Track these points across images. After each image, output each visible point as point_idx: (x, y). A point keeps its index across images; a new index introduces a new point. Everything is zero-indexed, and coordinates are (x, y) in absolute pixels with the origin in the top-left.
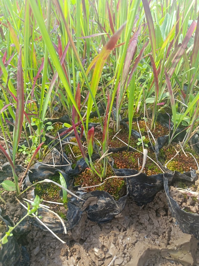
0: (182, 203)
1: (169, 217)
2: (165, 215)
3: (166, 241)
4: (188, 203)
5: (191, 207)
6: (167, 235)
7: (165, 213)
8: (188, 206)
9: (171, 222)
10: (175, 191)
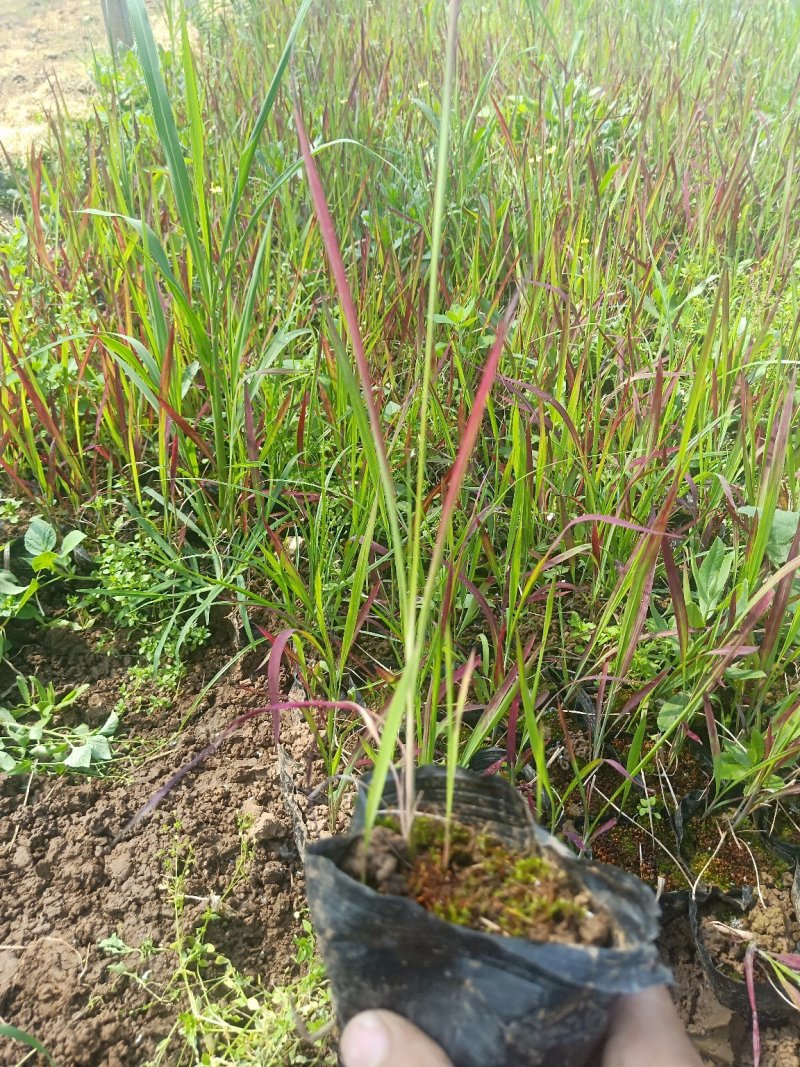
0: (719, 954)
1: (696, 966)
2: (688, 962)
3: (686, 1016)
4: (732, 955)
5: (735, 963)
6: (689, 1003)
7: (687, 957)
8: (730, 962)
9: (700, 977)
10: (709, 929)
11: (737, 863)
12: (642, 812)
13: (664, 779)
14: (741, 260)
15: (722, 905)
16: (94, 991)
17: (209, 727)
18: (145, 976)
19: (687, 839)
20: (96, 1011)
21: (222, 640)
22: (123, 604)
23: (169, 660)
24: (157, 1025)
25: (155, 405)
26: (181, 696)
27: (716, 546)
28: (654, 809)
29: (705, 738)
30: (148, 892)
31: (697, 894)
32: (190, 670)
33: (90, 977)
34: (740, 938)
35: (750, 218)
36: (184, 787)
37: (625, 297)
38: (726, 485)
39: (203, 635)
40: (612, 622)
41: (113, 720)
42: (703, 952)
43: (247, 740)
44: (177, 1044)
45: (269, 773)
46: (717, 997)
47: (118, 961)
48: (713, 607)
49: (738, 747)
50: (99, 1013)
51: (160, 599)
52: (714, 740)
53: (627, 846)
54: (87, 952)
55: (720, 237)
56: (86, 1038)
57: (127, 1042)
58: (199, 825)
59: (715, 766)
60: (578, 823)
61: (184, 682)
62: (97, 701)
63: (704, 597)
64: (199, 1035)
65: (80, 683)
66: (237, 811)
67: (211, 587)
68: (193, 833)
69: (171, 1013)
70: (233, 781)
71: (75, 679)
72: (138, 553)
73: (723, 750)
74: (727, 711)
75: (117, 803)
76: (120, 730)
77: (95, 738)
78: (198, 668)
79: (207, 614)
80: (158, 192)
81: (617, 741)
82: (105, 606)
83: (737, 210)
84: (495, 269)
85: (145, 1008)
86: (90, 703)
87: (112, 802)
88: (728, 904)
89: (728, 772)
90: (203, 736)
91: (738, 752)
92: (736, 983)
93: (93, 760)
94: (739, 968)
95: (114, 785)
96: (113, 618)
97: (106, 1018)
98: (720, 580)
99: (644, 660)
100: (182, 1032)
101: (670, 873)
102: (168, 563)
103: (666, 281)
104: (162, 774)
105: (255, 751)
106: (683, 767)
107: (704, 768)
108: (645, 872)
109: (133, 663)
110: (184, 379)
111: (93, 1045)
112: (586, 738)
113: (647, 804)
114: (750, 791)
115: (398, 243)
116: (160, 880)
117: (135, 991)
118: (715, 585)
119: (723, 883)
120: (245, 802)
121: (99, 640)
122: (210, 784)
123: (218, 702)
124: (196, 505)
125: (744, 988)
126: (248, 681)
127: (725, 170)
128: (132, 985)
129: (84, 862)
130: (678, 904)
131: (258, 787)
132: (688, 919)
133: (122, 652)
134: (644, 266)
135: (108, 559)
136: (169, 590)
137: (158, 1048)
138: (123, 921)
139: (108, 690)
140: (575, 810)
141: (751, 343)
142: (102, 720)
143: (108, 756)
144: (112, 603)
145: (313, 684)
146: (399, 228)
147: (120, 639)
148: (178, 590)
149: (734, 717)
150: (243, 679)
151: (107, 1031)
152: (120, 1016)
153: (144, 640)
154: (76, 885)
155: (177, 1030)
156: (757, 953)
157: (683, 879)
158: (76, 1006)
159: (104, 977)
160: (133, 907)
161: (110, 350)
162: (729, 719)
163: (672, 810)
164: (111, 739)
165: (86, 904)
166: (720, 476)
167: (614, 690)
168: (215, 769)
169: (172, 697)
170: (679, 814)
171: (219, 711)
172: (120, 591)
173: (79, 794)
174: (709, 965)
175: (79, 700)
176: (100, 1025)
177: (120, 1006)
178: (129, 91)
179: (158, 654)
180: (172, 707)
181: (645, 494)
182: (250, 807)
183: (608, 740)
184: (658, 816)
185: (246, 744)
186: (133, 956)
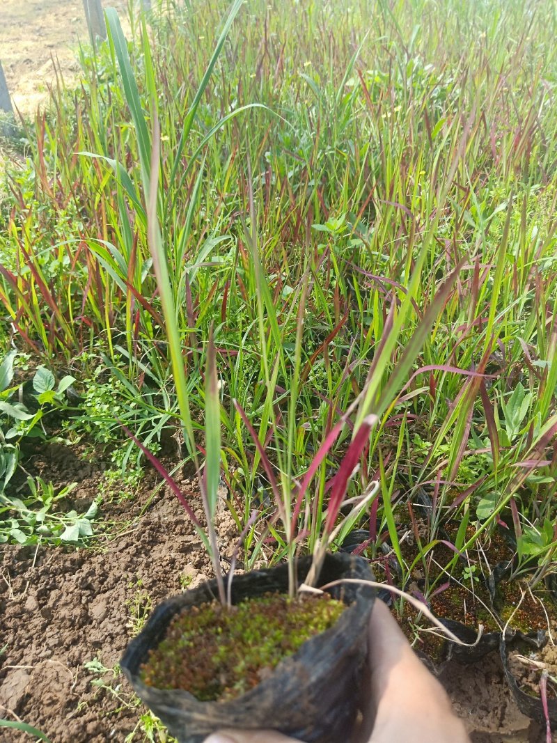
0: (522, 678)
1: (504, 685)
2: (498, 683)
3: (497, 722)
4: (530, 679)
5: (533, 685)
6: (500, 712)
7: (498, 680)
8: (530, 684)
9: (507, 693)
10: (514, 660)
11: (533, 614)
12: (466, 577)
13: (481, 553)
14: (533, 184)
15: (523, 643)
16: (81, 698)
17: (160, 513)
18: (117, 689)
19: (498, 596)
20: (83, 713)
21: (169, 452)
22: (101, 427)
23: (132, 466)
24: (126, 723)
25: (123, 287)
26: (141, 491)
27: (518, 389)
28: (475, 574)
29: (511, 525)
30: (118, 629)
31: (506, 636)
32: (147, 473)
33: (79, 688)
34: (536, 667)
35: (539, 155)
36: (143, 555)
37: (450, 212)
38: (524, 345)
39: (156, 448)
40: (444, 442)
41: (93, 507)
42: (510, 676)
43: (187, 523)
44: (139, 736)
45: (202, 546)
46: (520, 708)
47: (98, 678)
48: (516, 432)
49: (535, 531)
50: (85, 714)
51: (127, 424)
52: (517, 527)
53: (455, 600)
54: (76, 670)
55: (518, 169)
56: (76, 731)
57: (105, 735)
58: (154, 582)
59: (518, 545)
60: (421, 584)
61: (143, 481)
62: (83, 494)
63: (510, 425)
64: (155, 730)
65: (71, 482)
66: (180, 573)
67: (161, 415)
68: (150, 588)
69: (135, 714)
70: (177, 551)
71: (67, 478)
72: (111, 392)
73: (523, 532)
74: (526, 505)
75: (98, 566)
76: (99, 515)
77: (81, 520)
78: (152, 471)
79: (159, 434)
80: (124, 140)
81: (448, 526)
82: (88, 428)
83: (530, 149)
84: (359, 193)
85: (117, 711)
86: (78, 496)
87: (93, 565)
88: (527, 643)
89: (528, 549)
90: (156, 520)
91: (534, 534)
92: (534, 700)
93: (80, 536)
94: (536, 688)
95: (94, 554)
96: (94, 436)
97: (90, 717)
98: (521, 413)
99: (466, 469)
100: (143, 728)
101: (486, 620)
102: (131, 398)
103: (480, 200)
104: (127, 546)
105: (193, 530)
106: (495, 545)
107: (509, 545)
108: (468, 619)
109: (107, 468)
110: (143, 269)
111: (81, 736)
112: (425, 523)
113: (469, 571)
114: (542, 563)
115: (290, 174)
116: (127, 621)
117: (110, 699)
118: (518, 417)
119: (523, 628)
120: (185, 566)
121: (84, 451)
122: (161, 553)
123: (167, 495)
124: (151, 358)
125: (540, 703)
126: (187, 481)
127: (520, 122)
128: (108, 694)
129: (74, 607)
130: (492, 642)
131: (195, 556)
132: (499, 652)
133: (99, 460)
134: (464, 190)
135: (91, 395)
136: (133, 418)
137: (126, 740)
138: (101, 649)
139: (90, 487)
140: (418, 575)
141: (541, 244)
142: (86, 508)
143: (90, 533)
144: (93, 426)
145: (233, 484)
146: (291, 164)
147: (98, 451)
148: (138, 417)
149: (531, 509)
150: (184, 479)
151: (90, 727)
152: (99, 716)
153: (115, 452)
154: (68, 624)
155: (139, 727)
156: (548, 678)
157: (495, 625)
158: (69, 709)
159: (88, 689)
160: (109, 639)
161: (92, 250)
162: (527, 511)
163: (487, 575)
164: (92, 521)
165: (76, 637)
166: (520, 339)
167: (446, 490)
168: (164, 542)
169: (134, 491)
170: (492, 579)
171: (167, 502)
172: (99, 418)
173: (71, 560)
174: (514, 686)
175: (70, 494)
176: (85, 723)
177: (99, 709)
178: (104, 69)
179: (125, 462)
180: (134, 499)
181: (466, 351)
182: (189, 570)
183: (441, 525)
184: (477, 580)
185: (186, 525)
186: (108, 674)
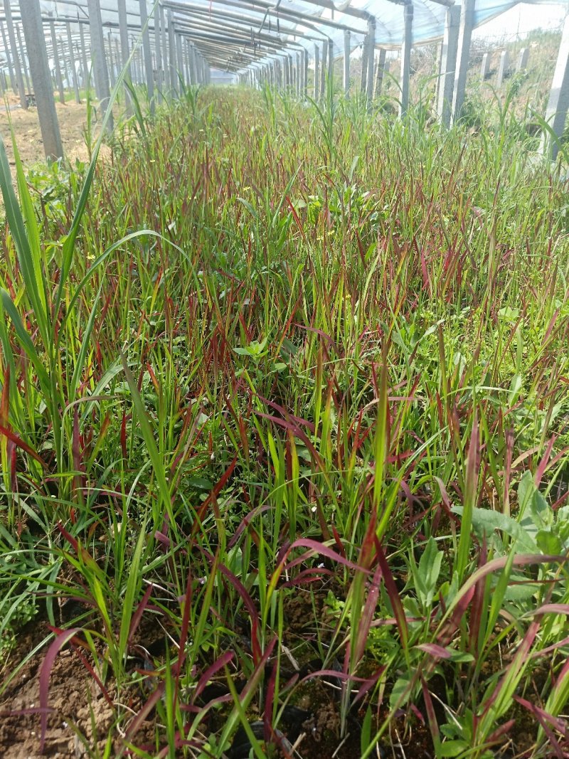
14: (465, 306)
17: (27, 699)
27: (431, 544)
32: (21, 641)
38: (443, 487)
39: (32, 611)
43: (57, 711)
45: (68, 746)
48: (430, 597)
49: (456, 724)
52: (433, 722)
59: (435, 746)
67: (42, 569)
83: (460, 270)
89: (450, 749)
90: (19, 708)
105: (62, 721)
106: (416, 736)
112: (335, 711)
115: (223, 294)
118: (430, 579)
123: (38, 673)
124: (38, 499)
126: (67, 652)
141: (464, 372)
148: (14, 573)
162: (452, 692)
166: (439, 480)
168: (23, 741)
171: (37, 682)
185: (55, 715)
